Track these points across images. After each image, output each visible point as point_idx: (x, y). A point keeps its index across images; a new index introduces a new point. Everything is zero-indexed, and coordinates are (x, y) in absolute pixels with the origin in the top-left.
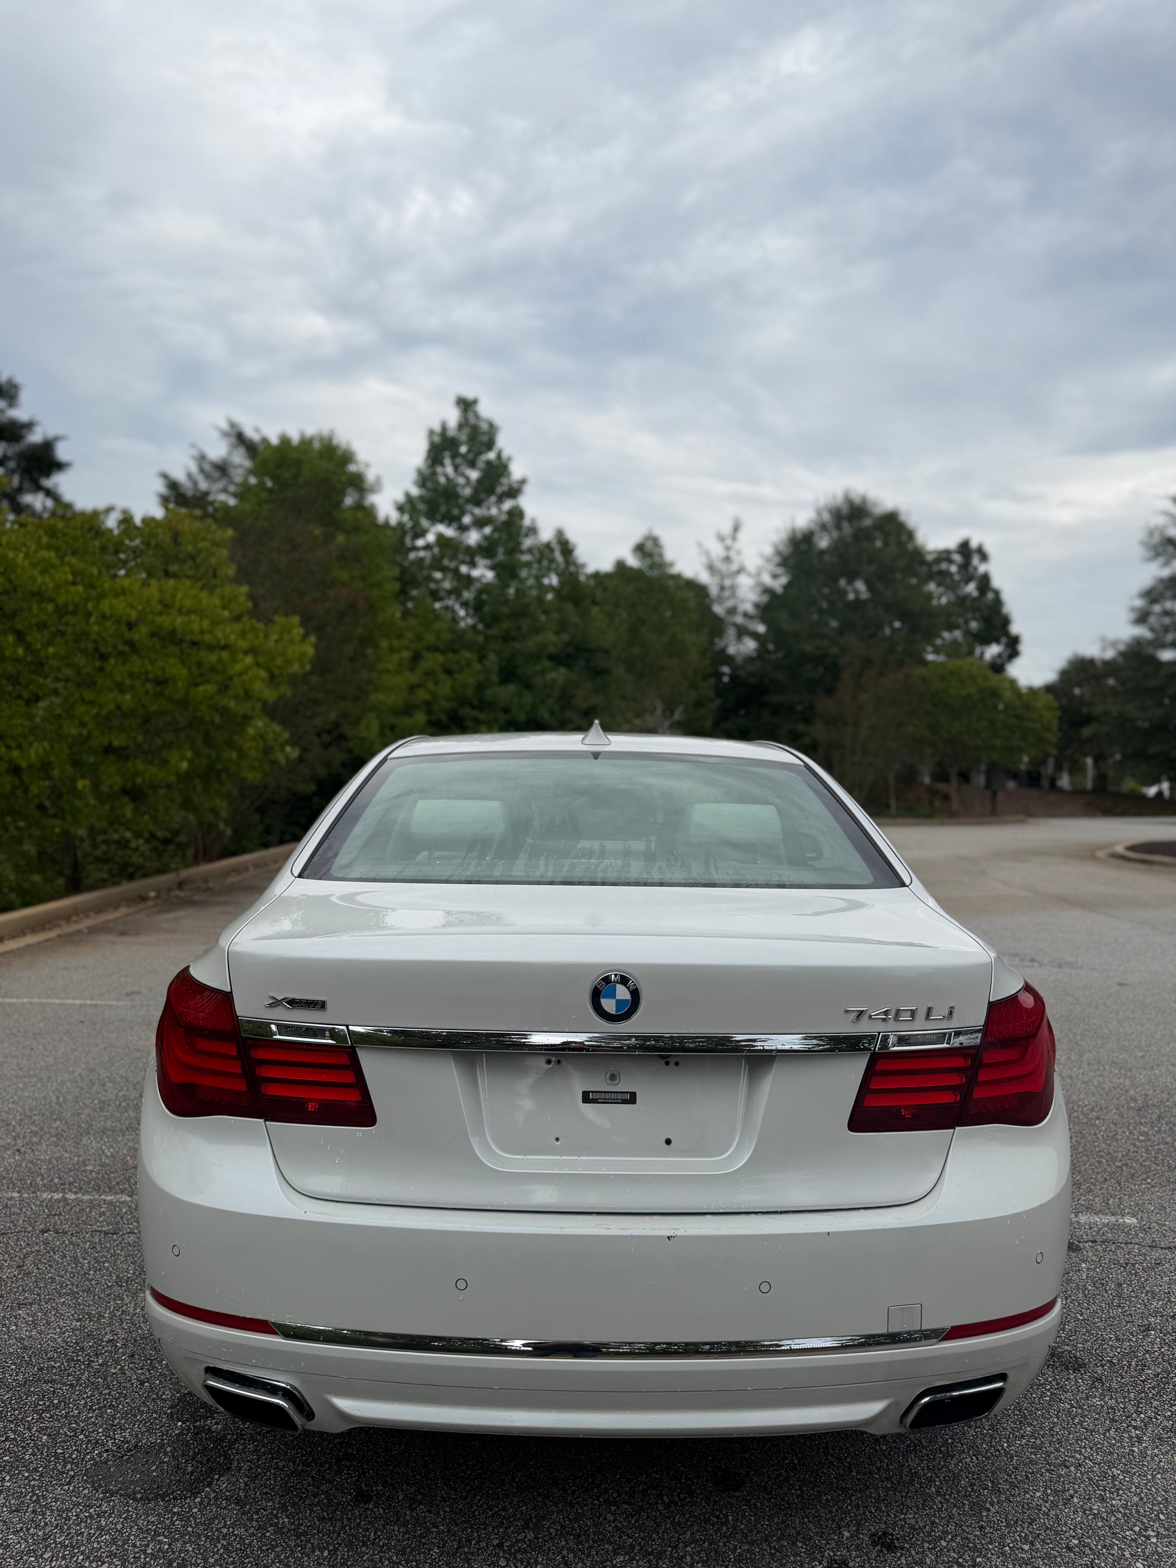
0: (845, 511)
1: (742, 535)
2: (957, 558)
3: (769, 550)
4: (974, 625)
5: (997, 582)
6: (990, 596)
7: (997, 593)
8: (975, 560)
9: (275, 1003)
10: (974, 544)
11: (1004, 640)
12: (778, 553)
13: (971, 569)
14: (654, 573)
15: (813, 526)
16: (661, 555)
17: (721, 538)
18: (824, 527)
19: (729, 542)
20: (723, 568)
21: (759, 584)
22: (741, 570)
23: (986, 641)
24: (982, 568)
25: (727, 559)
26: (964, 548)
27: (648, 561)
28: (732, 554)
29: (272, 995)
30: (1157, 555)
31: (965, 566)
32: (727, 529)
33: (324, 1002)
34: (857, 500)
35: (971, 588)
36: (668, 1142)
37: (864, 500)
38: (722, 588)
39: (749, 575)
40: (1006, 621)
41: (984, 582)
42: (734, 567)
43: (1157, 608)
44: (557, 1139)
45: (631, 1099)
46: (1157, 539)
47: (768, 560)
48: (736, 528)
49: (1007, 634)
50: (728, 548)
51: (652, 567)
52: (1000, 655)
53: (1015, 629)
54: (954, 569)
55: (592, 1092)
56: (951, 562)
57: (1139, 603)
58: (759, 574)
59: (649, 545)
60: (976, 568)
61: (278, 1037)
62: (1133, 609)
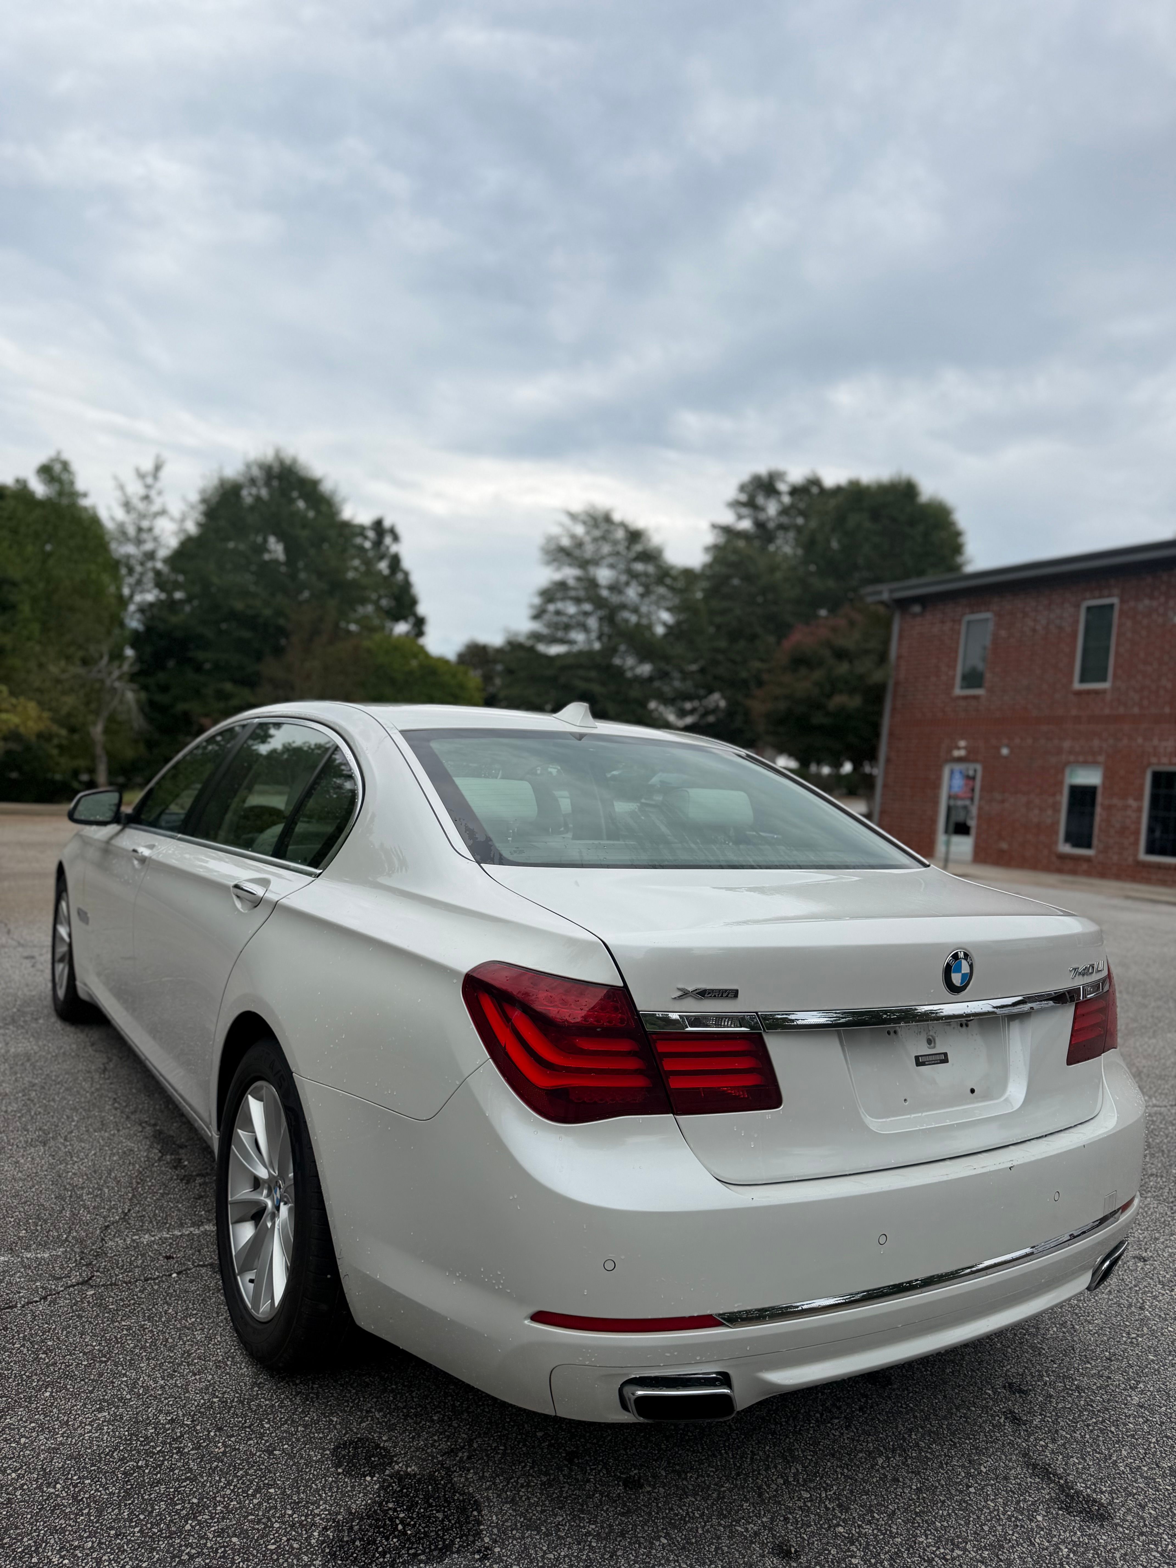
0: (276, 469)
1: (164, 474)
2: (371, 534)
3: (194, 497)
4: (384, 602)
5: (407, 563)
6: (400, 576)
7: (406, 574)
8: (388, 540)
9: (685, 994)
10: (387, 524)
11: (411, 620)
12: (204, 501)
13: (383, 548)
14: (65, 501)
15: (241, 479)
16: (72, 483)
17: (141, 476)
18: (253, 481)
19: (149, 480)
20: (141, 506)
21: (183, 530)
22: (163, 512)
23: (398, 617)
24: (394, 548)
25: (146, 498)
26: (378, 525)
27: (56, 486)
28: (153, 493)
29: (680, 986)
30: (554, 560)
31: (378, 543)
32: (147, 465)
33: (737, 991)
34: (288, 461)
35: (383, 566)
36: (972, 1091)
37: (295, 461)
38: (140, 530)
39: (172, 519)
40: (413, 602)
41: (395, 562)
42: (155, 508)
43: (551, 607)
44: (905, 1100)
45: (944, 1059)
46: (553, 546)
47: (192, 507)
48: (158, 468)
49: (415, 615)
50: (148, 487)
51: (60, 494)
52: (407, 634)
53: (422, 609)
54: (368, 545)
55: (921, 1056)
56: (366, 538)
57: (537, 601)
58: (183, 520)
59: (57, 468)
60: (388, 548)
61: (689, 1029)
62: (532, 606)
